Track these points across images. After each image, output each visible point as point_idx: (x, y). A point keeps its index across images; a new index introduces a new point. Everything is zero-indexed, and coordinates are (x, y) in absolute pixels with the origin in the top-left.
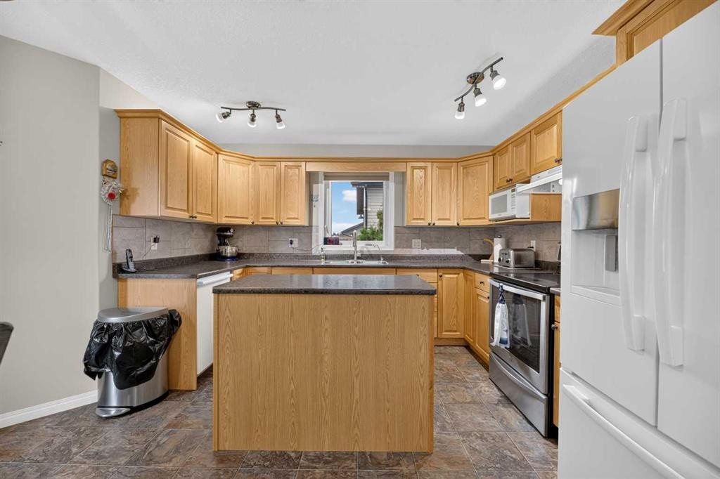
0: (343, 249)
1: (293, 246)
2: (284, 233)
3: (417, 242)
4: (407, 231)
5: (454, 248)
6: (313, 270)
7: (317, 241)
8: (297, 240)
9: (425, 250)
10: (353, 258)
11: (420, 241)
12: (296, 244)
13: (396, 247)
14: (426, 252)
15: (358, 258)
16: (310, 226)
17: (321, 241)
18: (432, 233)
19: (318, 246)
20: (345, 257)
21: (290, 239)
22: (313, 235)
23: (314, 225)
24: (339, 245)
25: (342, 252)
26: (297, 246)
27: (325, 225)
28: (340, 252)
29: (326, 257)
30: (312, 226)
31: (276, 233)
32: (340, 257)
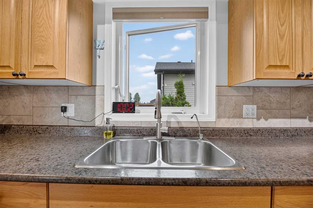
0: (140, 119)
1: (67, 114)
2: (54, 96)
3: (249, 109)
4: (236, 93)
5: (305, 118)
6: (48, 187)
7: (103, 107)
8: (73, 105)
9: (262, 120)
10: (155, 134)
11: (255, 106)
12: (71, 112)
13: (219, 117)
14: (263, 124)
15: (163, 134)
16: (92, 85)
17: (109, 107)
18: (272, 95)
19: (104, 114)
20: (143, 131)
21: (63, 105)
22: (97, 99)
23: (98, 84)
24: (134, 112)
25: (139, 123)
26: (73, 115)
27: (116, 85)
28: (136, 123)
29: (115, 132)
30: (96, 86)
31: (45, 96)
32: (136, 132)
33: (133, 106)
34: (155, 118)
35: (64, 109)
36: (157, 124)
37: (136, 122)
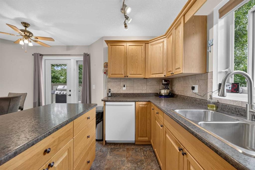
1: (195, 91)
2: (190, 81)
7: (212, 87)
16: (206, 72)
19: (212, 92)
20: (241, 111)
21: (193, 86)
22: (208, 81)
23: (209, 71)
24: (238, 93)
25: (240, 103)
26: (197, 92)
27: (227, 68)
28: (236, 103)
29: (218, 106)
30: (208, 72)
31: (187, 81)
32: (234, 110)
33: (236, 86)
34: (218, 95)
35: (193, 88)
36: (247, 105)
37: (237, 101)
